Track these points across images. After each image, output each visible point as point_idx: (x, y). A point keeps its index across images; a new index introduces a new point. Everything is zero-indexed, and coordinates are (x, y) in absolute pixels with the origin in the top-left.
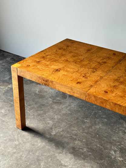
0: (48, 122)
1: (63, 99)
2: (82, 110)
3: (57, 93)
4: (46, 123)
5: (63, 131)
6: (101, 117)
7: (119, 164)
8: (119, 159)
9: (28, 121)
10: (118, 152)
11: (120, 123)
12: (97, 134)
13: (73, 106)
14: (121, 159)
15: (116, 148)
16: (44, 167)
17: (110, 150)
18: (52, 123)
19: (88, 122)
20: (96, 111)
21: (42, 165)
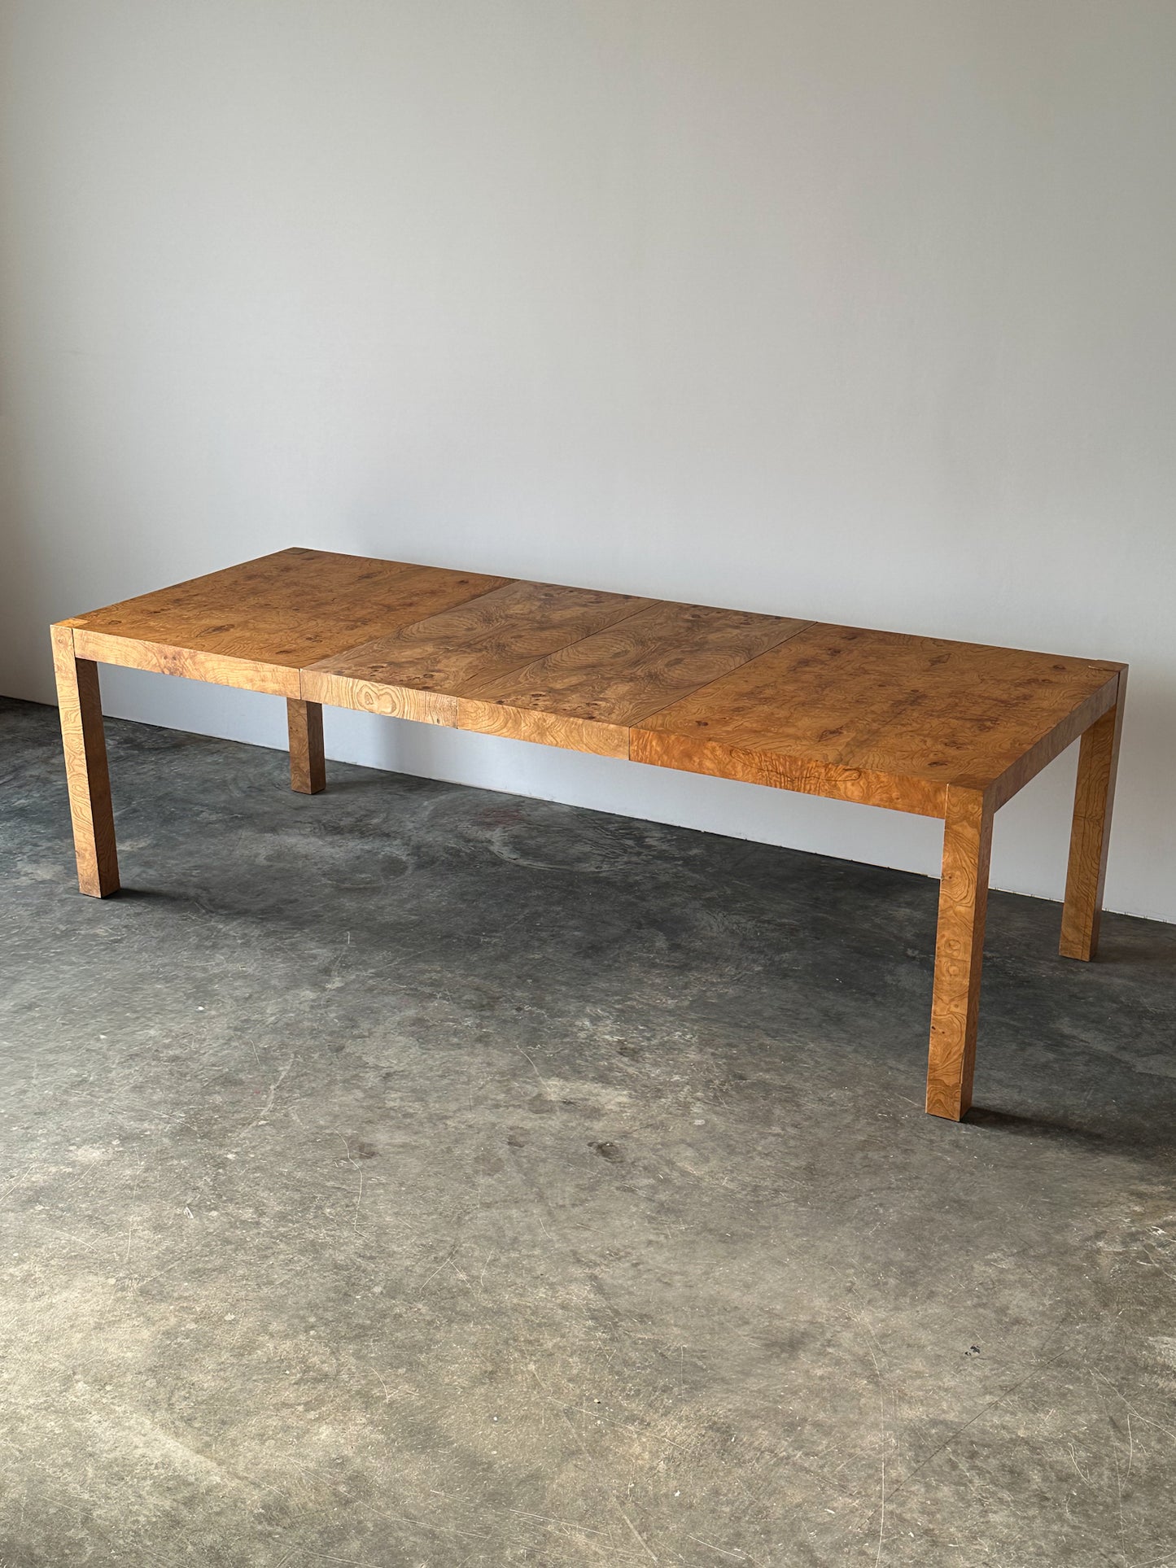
0: (314, 951)
1: (386, 877)
2: (475, 907)
3: (358, 858)
4: (305, 956)
5: (377, 975)
6: (559, 926)
7: (603, 1051)
8: (607, 1037)
9: (223, 954)
10: (608, 1022)
11: (641, 938)
12: (530, 976)
13: (432, 896)
14: (616, 1038)
15: (602, 1010)
16: (291, 1074)
17: (576, 1017)
18: (330, 954)
19: (495, 944)
20: (540, 909)
21: (284, 1070)
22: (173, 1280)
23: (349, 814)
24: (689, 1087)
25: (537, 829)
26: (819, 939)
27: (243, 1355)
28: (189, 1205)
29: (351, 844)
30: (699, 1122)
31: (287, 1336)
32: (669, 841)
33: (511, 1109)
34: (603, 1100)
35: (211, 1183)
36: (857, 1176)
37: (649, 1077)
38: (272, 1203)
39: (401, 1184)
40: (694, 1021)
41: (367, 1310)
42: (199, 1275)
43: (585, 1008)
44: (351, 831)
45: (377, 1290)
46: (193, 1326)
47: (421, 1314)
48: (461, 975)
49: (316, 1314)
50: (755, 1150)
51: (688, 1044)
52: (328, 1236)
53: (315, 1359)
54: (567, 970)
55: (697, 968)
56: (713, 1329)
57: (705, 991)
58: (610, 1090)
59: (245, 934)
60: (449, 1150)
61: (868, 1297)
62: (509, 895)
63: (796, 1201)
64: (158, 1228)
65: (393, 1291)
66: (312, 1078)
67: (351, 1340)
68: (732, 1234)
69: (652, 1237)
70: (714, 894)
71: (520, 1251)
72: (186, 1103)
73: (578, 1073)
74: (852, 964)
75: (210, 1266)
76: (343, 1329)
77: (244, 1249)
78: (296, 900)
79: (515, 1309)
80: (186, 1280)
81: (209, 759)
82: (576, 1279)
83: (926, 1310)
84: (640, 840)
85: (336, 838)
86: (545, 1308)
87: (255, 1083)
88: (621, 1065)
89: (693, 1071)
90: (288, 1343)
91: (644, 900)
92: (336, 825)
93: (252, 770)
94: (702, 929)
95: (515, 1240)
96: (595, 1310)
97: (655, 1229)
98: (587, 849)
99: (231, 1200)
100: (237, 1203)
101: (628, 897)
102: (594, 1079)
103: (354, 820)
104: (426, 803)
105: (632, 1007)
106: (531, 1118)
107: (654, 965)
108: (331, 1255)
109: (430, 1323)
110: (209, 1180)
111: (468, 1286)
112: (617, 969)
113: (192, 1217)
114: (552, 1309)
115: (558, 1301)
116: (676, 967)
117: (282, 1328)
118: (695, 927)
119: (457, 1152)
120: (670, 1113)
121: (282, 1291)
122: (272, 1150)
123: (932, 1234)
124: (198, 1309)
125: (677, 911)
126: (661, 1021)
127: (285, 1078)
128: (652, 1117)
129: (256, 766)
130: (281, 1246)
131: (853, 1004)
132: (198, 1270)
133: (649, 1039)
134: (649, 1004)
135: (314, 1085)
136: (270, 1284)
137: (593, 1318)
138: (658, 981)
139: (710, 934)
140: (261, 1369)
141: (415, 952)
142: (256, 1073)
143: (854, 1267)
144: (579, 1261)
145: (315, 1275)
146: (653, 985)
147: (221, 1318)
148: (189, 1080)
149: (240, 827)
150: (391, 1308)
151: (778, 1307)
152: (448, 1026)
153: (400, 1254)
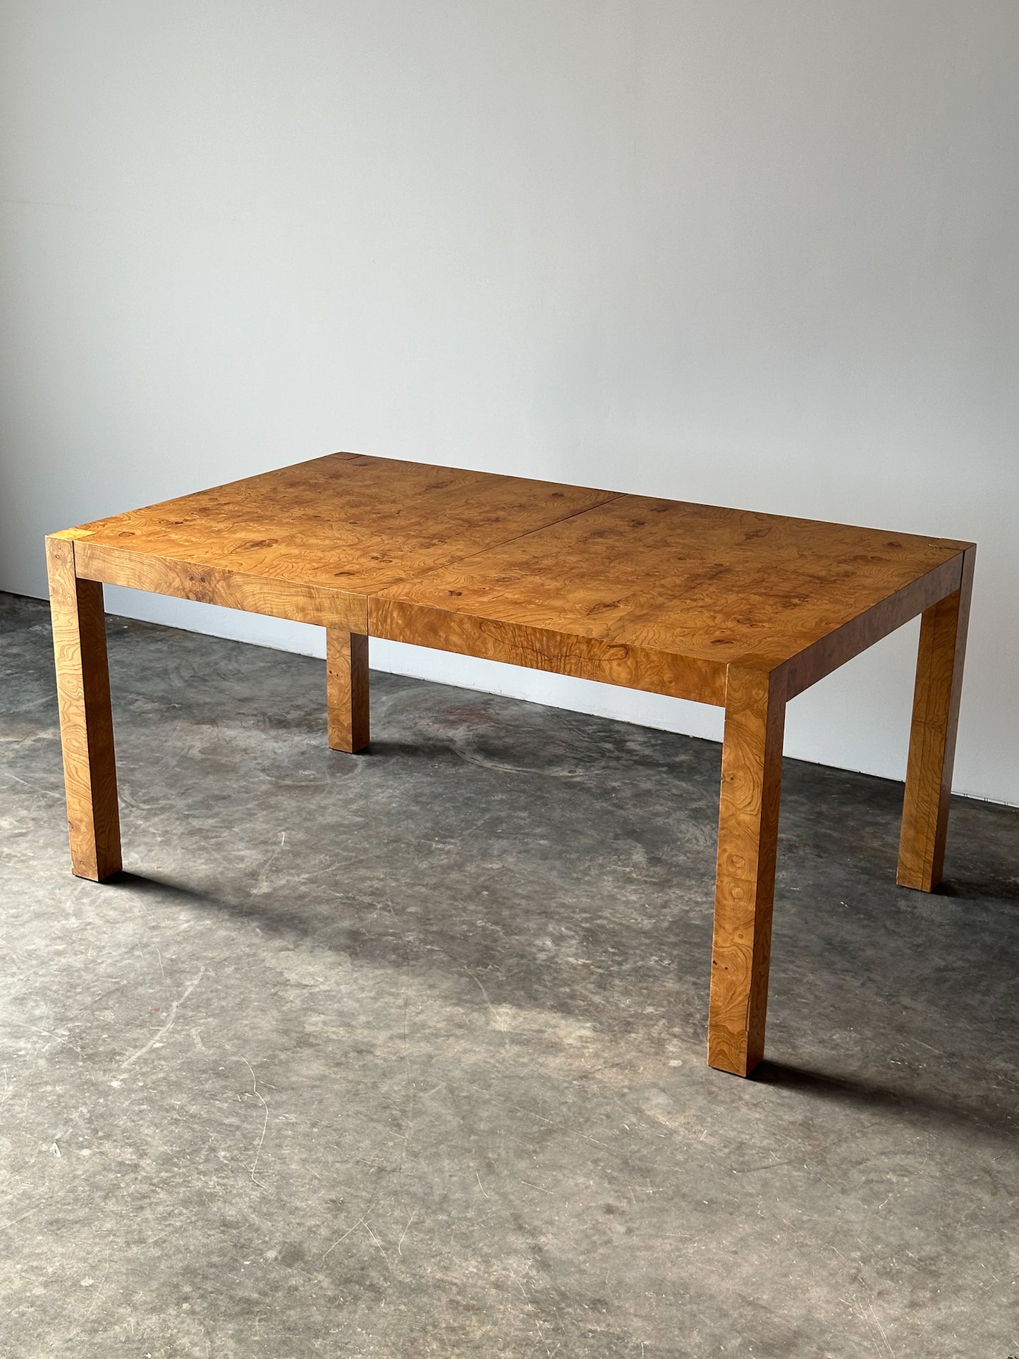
0: (242, 853)
1: (332, 775)
2: (429, 810)
3: (303, 753)
4: (231, 857)
5: (312, 881)
6: (523, 834)
7: (565, 975)
8: (571, 959)
9: (138, 853)
10: (574, 942)
11: (617, 850)
12: (486, 888)
13: (381, 796)
14: (581, 961)
15: (567, 928)
16: (199, 990)
17: (536, 935)
18: (260, 856)
19: (449, 851)
20: (503, 814)
21: (191, 985)
22: (24, 1231)
23: (298, 707)
24: (664, 1021)
25: (506, 729)
26: (821, 857)
27: (96, 1331)
28: (57, 1141)
29: (297, 739)
30: (674, 1063)
31: (153, 1310)
32: (653, 745)
33: (451, 1040)
34: (562, 1033)
35: (88, 1115)
36: (864, 1134)
37: (617, 1007)
38: (156, 1142)
39: (314, 1125)
40: (674, 945)
41: (256, 1279)
42: (56, 1226)
43: (547, 925)
44: (298, 725)
45: (271, 1254)
46: (39, 1291)
47: (321, 1287)
48: (407, 884)
49: (192, 1283)
50: (740, 1098)
51: (666, 971)
52: (219, 1184)
53: (185, 1341)
54: (530, 882)
55: (679, 885)
56: (683, 1322)
57: (688, 911)
58: (571, 1020)
59: (167, 832)
60: (375, 1085)
61: (877, 1288)
62: (469, 798)
63: (790, 1163)
64: (17, 1168)
65: (293, 1256)
66: (223, 995)
67: (229, 1317)
68: (711, 1201)
69: (611, 1201)
70: (701, 804)
71: (450, 1213)
72: (71, 1019)
73: (534, 1000)
74: (860, 887)
75: (71, 1217)
76: (223, 1302)
77: (116, 1197)
78: (229, 796)
79: (439, 1285)
80: (41, 1232)
81: (153, 647)
82: (516, 1251)
83: (950, 1307)
84: (620, 744)
85: (280, 732)
86: (475, 1286)
87: (155, 999)
88: (587, 993)
89: (670, 1002)
90: (154, 1318)
91: (621, 808)
92: (282, 718)
93: (197, 659)
94: (687, 841)
95: (445, 1198)
96: (536, 1291)
97: (616, 1191)
98: (561, 751)
99: (108, 1136)
100: (115, 1141)
101: (604, 804)
102: (553, 1007)
103: (303, 713)
104: (384, 699)
105: (602, 927)
106: (474, 1051)
107: (630, 880)
108: (219, 1209)
109: (332, 1300)
110: (85, 1111)
111: (383, 1254)
112: (588, 883)
113: (59, 1155)
114: (483, 1288)
115: (492, 1278)
116: (655, 884)
117: (149, 1299)
118: (679, 839)
119: (384, 1088)
120: (641, 1051)
121: (156, 1252)
122: (164, 1078)
123: (957, 1210)
124: (50, 1270)
125: (660, 821)
126: (634, 943)
127: (192, 993)
128: (618, 1055)
129: (202, 655)
130: (161, 1196)
131: (861, 931)
132: (57, 1221)
133: (620, 964)
134: (621, 924)
135: (224, 1004)
136: (142, 1242)
137: (534, 1301)
138: (634, 898)
139: (696, 848)
140: (117, 1350)
141: (356, 857)
142: (158, 988)
143: (859, 1249)
144: (520, 1228)
145: (198, 1233)
146: (627, 902)
147: (76, 1284)
148: (80, 993)
149: (176, 718)
150: (286, 1278)
151: (765, 1297)
152: (387, 941)
153: (304, 1210)
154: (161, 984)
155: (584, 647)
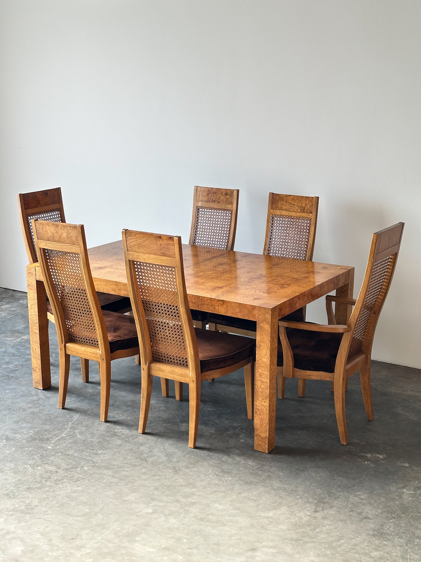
21: (76, 417)
22: (19, 491)
28: (30, 464)
64: (16, 472)
66: (87, 420)
72: (35, 428)
80: (24, 491)
87: (63, 421)
99: (47, 463)
110: (39, 455)
113: (30, 469)
122: (66, 446)
135: (87, 423)
148: (37, 420)
154: (65, 417)
155: (209, 301)
